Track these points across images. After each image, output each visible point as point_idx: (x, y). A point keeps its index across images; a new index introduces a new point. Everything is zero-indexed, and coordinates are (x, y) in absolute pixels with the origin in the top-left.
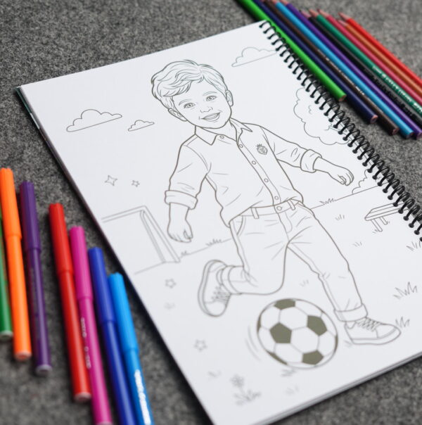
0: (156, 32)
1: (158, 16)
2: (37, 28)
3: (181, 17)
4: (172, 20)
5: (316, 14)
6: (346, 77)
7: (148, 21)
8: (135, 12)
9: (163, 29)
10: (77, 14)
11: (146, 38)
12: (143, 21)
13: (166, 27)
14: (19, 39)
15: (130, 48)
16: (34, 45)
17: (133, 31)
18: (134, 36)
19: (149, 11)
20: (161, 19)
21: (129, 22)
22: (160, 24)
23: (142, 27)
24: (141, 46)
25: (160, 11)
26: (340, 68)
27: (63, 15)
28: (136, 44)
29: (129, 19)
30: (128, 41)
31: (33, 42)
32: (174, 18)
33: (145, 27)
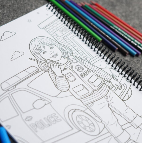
0: (14, 12)
1: (15, 4)
3: (26, 5)
4: (22, 6)
5: (84, 4)
6: (101, 32)
7: (11, 7)
8: (5, 3)
9: (18, 10)
11: (10, 14)
12: (8, 6)
13: (19, 9)
15: (2, 19)
17: (4, 11)
18: (4, 13)
19: (11, 2)
20: (17, 6)
21: (2, 7)
22: (16, 8)
23: (8, 9)
24: (7, 18)
25: (16, 2)
26: (98, 27)
28: (5, 17)
29: (2, 6)
30: (1, 16)
32: (23, 5)
33: (9, 9)
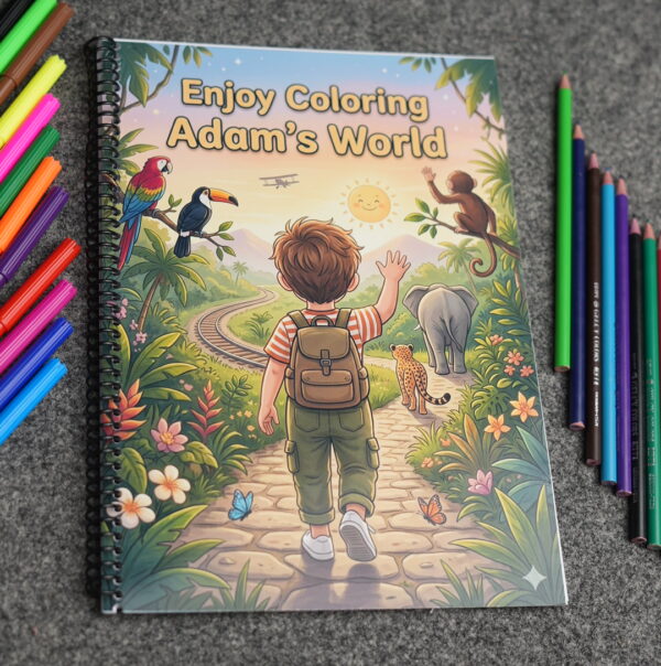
2: (283, 20)
10: (349, 34)
14: (246, 20)
16: (257, 38)
27: (332, 24)
31: (259, 34)
